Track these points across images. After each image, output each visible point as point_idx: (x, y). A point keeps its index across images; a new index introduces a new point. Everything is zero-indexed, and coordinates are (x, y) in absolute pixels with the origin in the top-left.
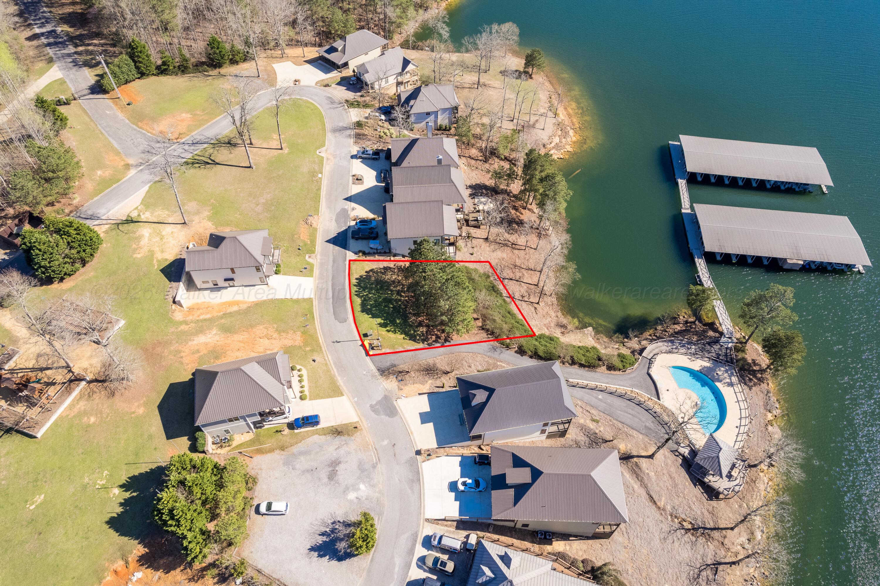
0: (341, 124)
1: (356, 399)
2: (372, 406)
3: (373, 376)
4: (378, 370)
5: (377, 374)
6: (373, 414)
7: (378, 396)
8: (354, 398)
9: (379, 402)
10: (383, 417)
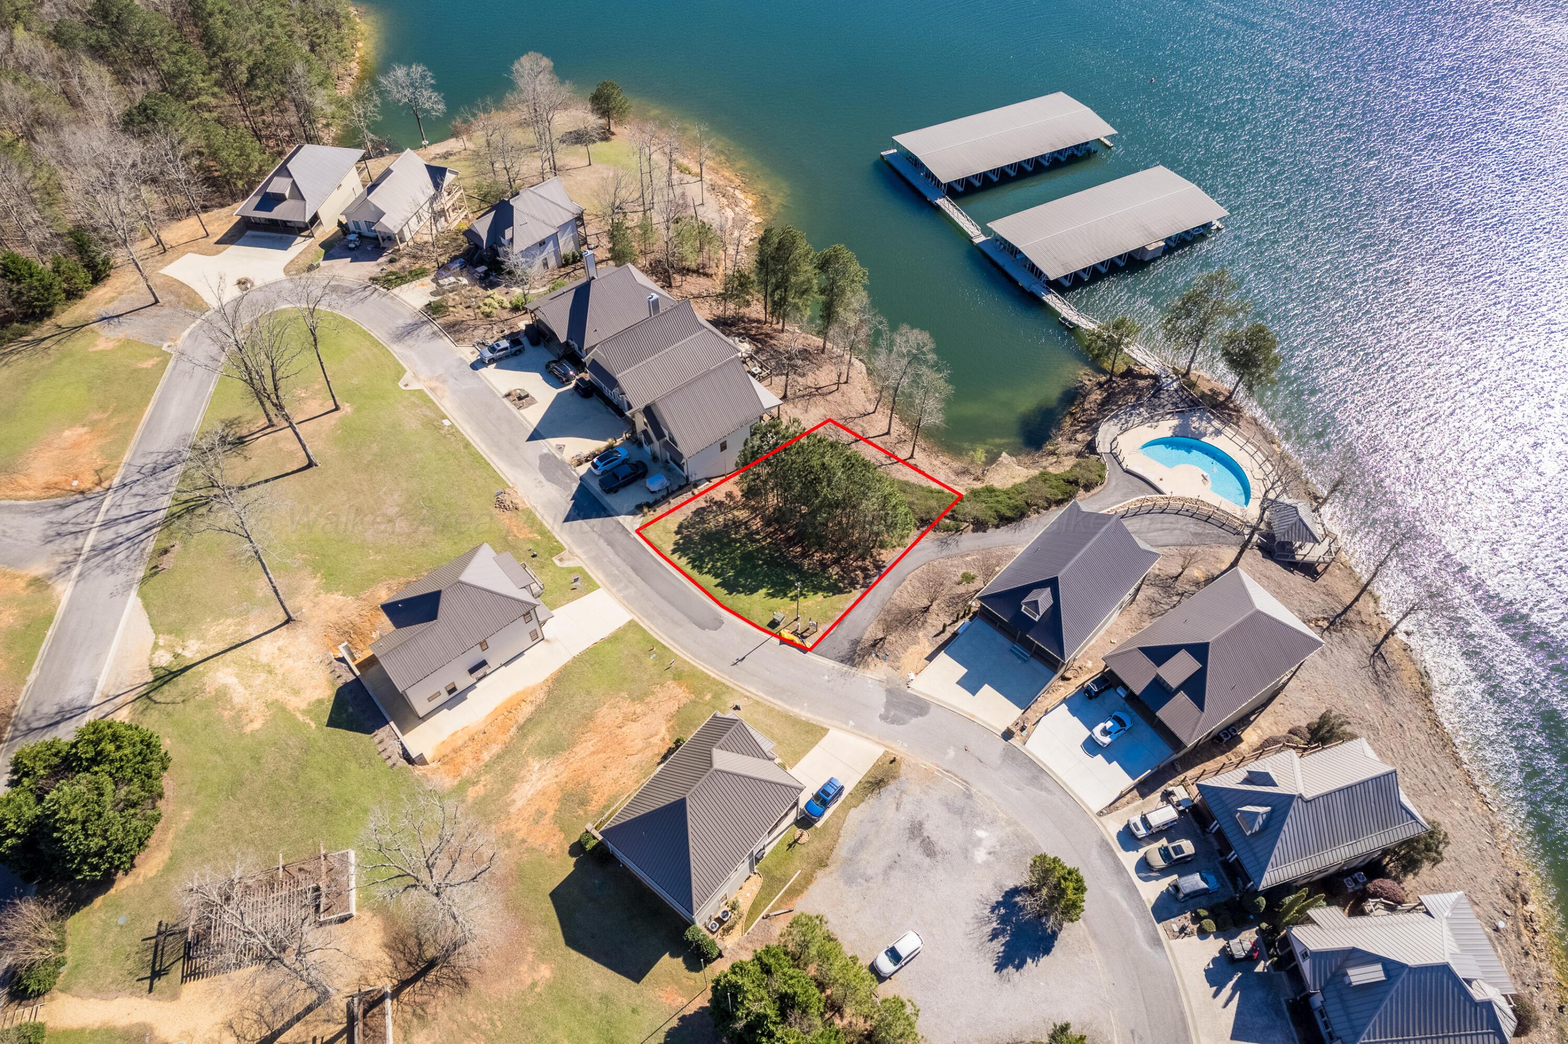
0: (401, 322)
1: (851, 723)
2: (884, 718)
3: (843, 675)
4: (842, 661)
5: (845, 668)
6: (895, 726)
7: (879, 699)
8: (847, 724)
9: (889, 704)
10: (914, 721)
